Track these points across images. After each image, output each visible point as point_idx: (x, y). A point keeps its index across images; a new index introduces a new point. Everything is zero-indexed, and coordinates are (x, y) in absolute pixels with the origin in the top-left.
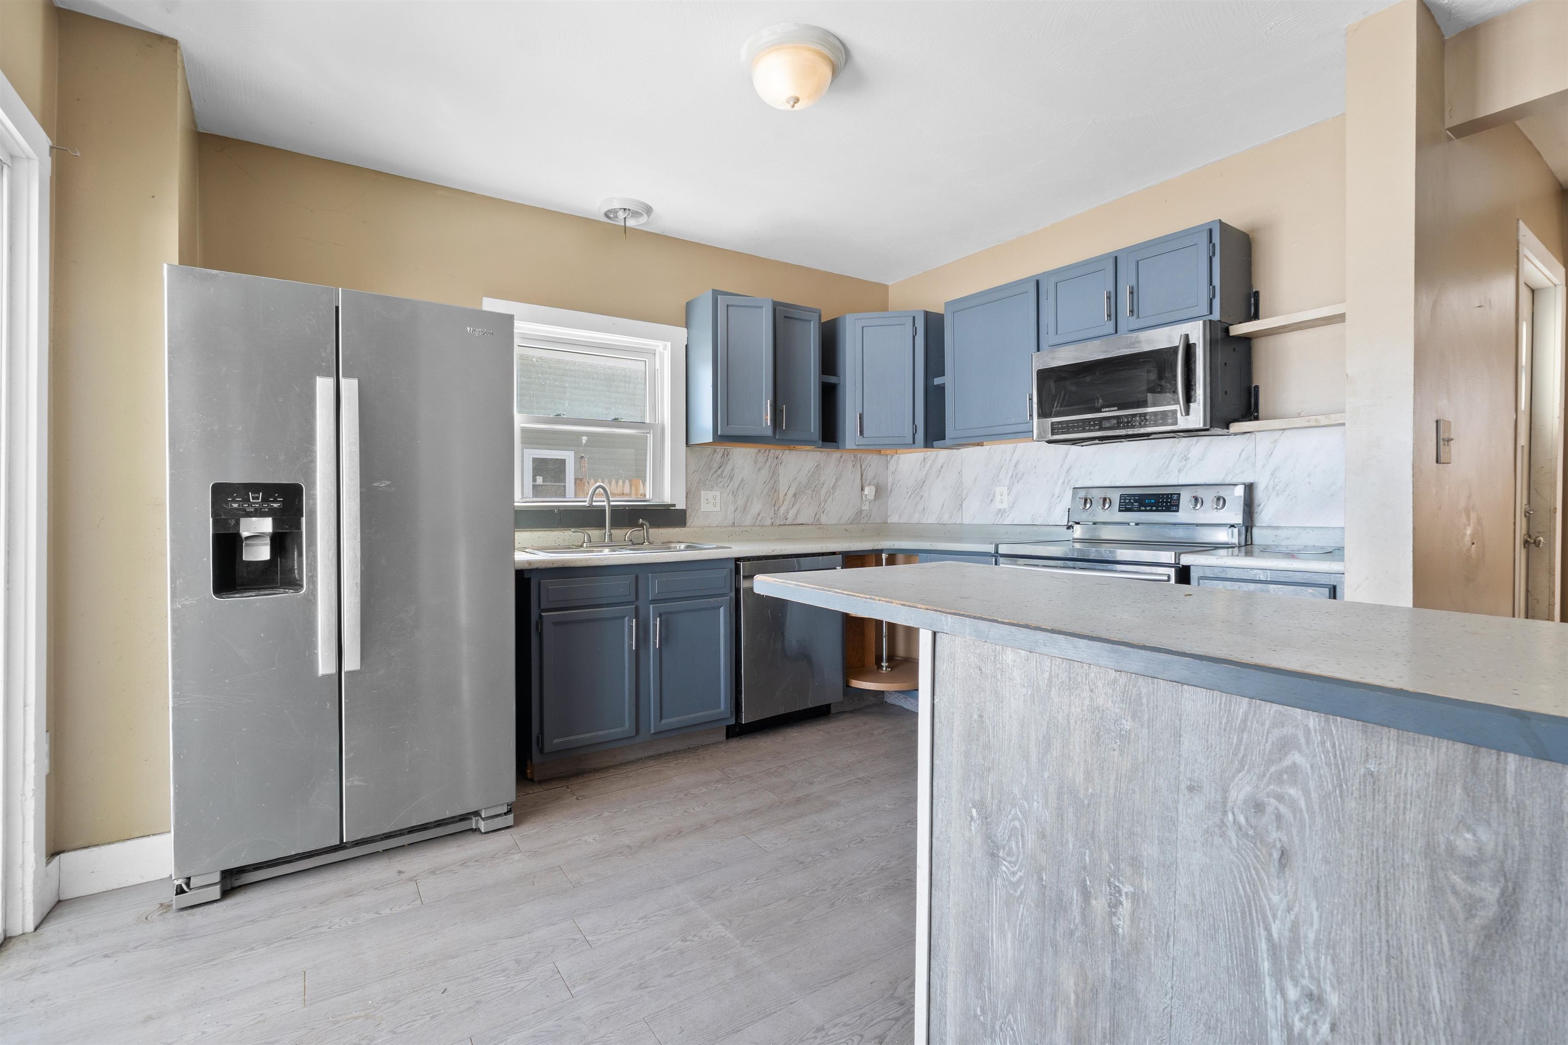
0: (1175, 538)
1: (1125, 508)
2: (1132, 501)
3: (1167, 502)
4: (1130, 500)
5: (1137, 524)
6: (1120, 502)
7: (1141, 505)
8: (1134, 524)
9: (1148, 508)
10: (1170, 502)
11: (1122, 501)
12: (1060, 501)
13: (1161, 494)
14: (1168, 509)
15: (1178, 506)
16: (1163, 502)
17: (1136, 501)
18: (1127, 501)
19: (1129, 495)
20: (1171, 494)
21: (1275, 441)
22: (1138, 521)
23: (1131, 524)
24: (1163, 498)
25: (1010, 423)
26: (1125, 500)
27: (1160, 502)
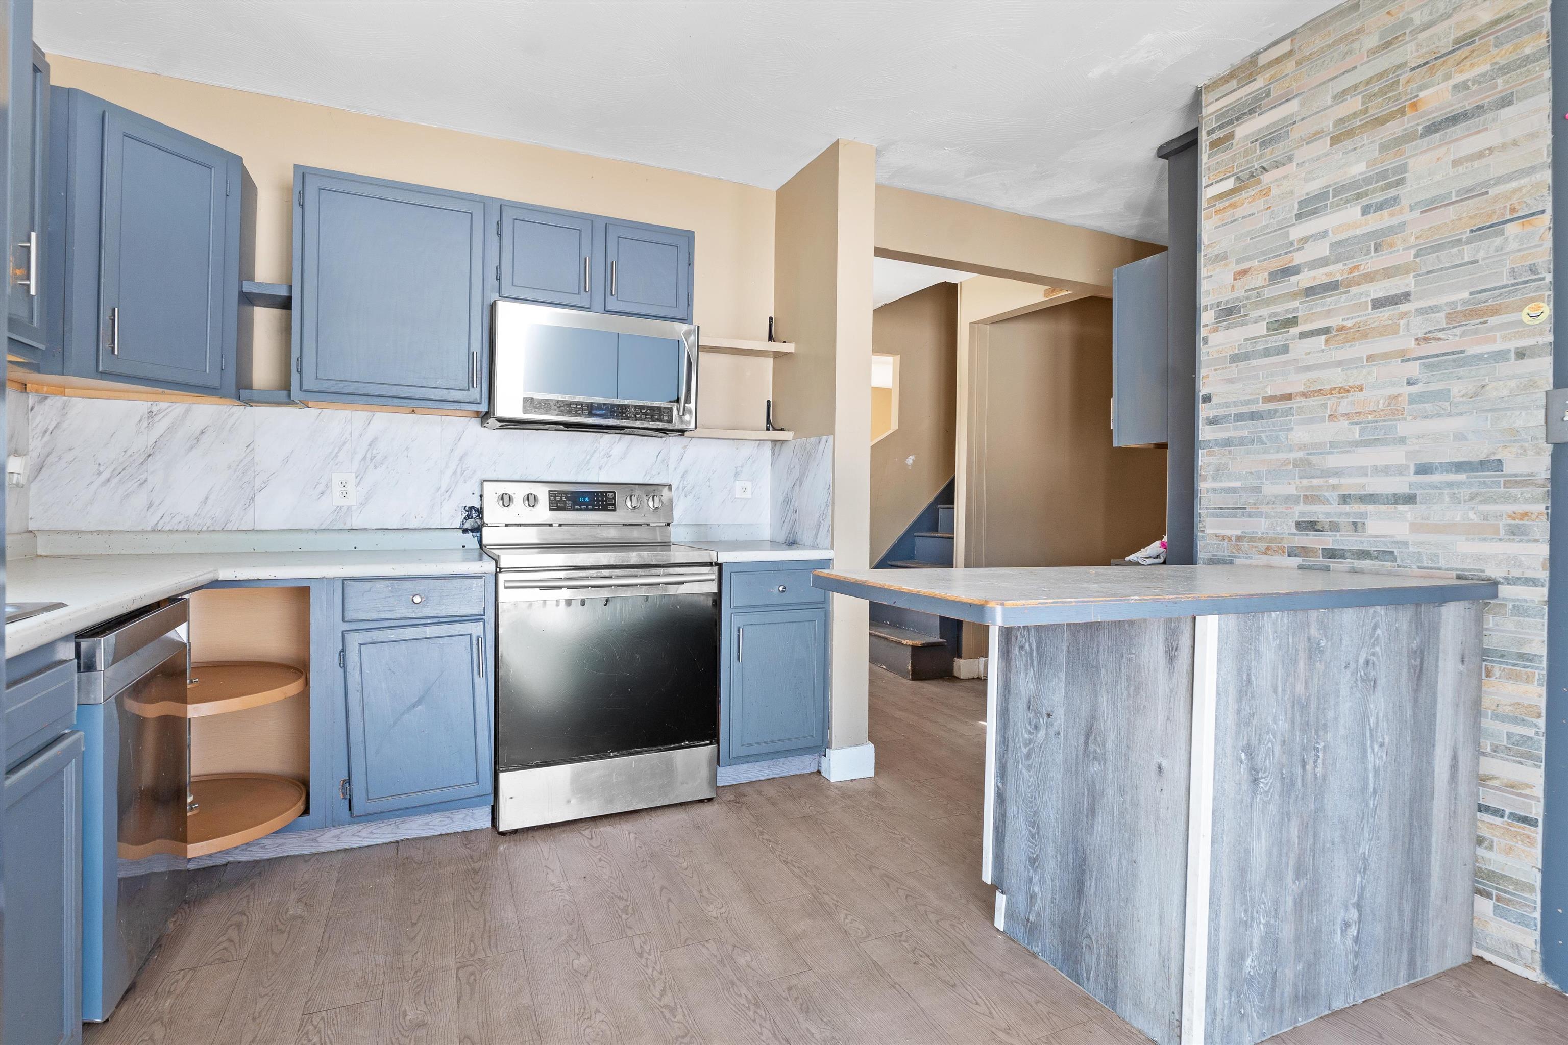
0: (607, 539)
1: (557, 506)
2: (564, 499)
3: (602, 501)
4: (561, 497)
5: (560, 525)
6: (550, 500)
7: (575, 502)
8: (557, 525)
9: (583, 507)
10: (606, 501)
11: (552, 498)
12: (450, 497)
13: (595, 492)
14: (605, 508)
15: (614, 504)
16: (598, 501)
17: (568, 499)
18: (558, 499)
19: (559, 492)
20: (606, 493)
21: (685, 447)
22: (561, 522)
23: (554, 525)
24: (597, 496)
25: (434, 386)
26: (555, 497)
27: (595, 501)
